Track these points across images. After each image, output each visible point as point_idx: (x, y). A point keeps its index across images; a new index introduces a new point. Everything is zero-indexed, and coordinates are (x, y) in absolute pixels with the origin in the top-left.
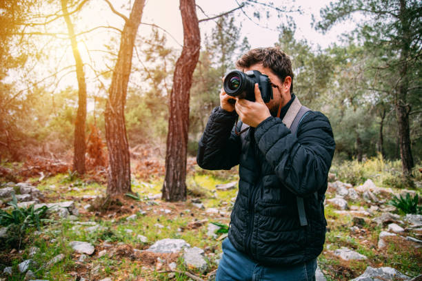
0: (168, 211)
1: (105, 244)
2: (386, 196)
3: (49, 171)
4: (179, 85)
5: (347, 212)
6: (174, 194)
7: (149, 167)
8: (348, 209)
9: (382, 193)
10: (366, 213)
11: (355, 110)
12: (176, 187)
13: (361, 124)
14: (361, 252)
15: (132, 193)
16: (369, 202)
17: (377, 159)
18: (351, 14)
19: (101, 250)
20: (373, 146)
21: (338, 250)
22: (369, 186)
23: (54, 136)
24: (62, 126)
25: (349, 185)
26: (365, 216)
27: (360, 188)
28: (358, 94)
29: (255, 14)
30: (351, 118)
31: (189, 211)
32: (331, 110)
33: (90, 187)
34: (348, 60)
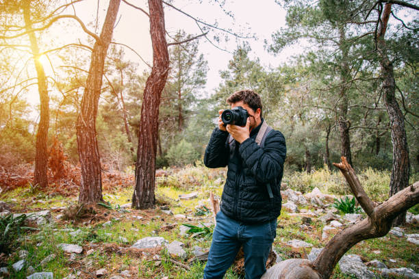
0: (140, 217)
1: (91, 244)
2: (330, 201)
3: (7, 185)
4: (150, 102)
5: (298, 214)
6: (144, 202)
7: (113, 179)
8: (298, 211)
9: (327, 199)
10: (313, 214)
11: (303, 125)
12: (146, 196)
13: (310, 138)
14: (308, 242)
15: (104, 202)
16: (316, 206)
17: (323, 170)
18: (299, 39)
19: (88, 249)
20: (321, 158)
21: (290, 241)
22: (316, 194)
23: (6, 149)
24: (11, 138)
25: (299, 193)
26: (312, 216)
27: (308, 195)
28: (305, 111)
29: (215, 37)
30: (300, 132)
31: (159, 217)
32: (282, 125)
33: (53, 199)
34: (297, 79)
